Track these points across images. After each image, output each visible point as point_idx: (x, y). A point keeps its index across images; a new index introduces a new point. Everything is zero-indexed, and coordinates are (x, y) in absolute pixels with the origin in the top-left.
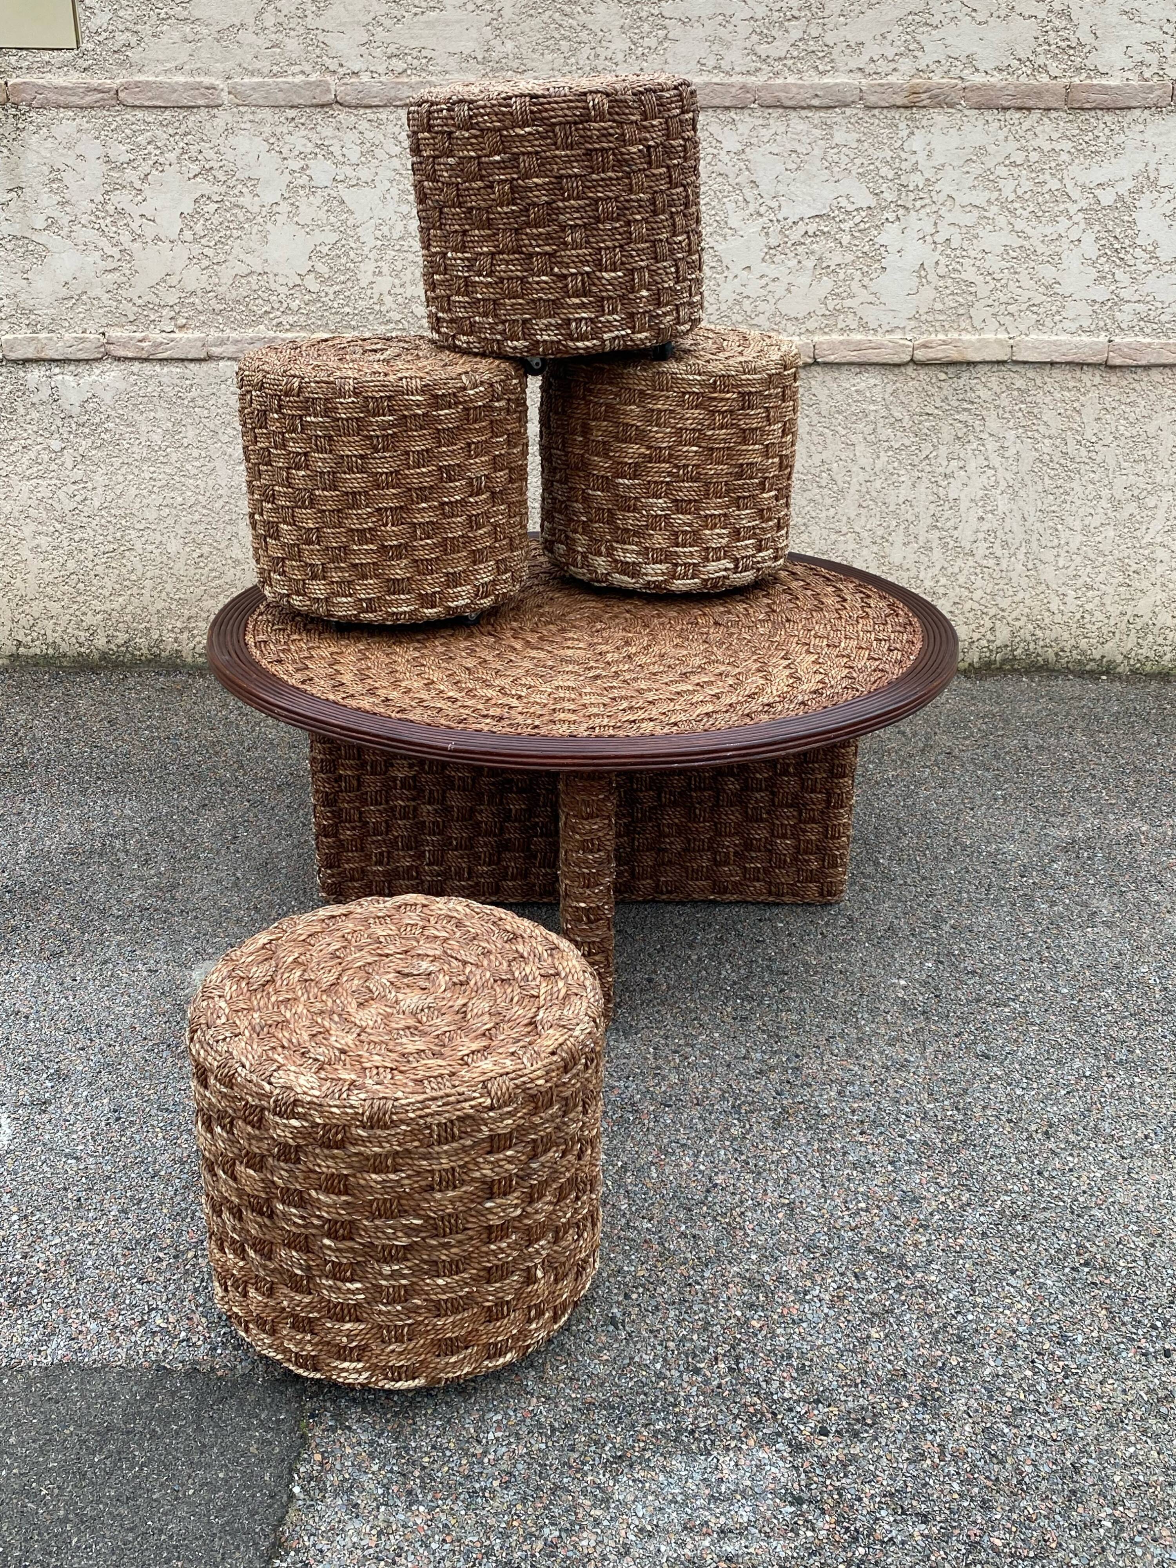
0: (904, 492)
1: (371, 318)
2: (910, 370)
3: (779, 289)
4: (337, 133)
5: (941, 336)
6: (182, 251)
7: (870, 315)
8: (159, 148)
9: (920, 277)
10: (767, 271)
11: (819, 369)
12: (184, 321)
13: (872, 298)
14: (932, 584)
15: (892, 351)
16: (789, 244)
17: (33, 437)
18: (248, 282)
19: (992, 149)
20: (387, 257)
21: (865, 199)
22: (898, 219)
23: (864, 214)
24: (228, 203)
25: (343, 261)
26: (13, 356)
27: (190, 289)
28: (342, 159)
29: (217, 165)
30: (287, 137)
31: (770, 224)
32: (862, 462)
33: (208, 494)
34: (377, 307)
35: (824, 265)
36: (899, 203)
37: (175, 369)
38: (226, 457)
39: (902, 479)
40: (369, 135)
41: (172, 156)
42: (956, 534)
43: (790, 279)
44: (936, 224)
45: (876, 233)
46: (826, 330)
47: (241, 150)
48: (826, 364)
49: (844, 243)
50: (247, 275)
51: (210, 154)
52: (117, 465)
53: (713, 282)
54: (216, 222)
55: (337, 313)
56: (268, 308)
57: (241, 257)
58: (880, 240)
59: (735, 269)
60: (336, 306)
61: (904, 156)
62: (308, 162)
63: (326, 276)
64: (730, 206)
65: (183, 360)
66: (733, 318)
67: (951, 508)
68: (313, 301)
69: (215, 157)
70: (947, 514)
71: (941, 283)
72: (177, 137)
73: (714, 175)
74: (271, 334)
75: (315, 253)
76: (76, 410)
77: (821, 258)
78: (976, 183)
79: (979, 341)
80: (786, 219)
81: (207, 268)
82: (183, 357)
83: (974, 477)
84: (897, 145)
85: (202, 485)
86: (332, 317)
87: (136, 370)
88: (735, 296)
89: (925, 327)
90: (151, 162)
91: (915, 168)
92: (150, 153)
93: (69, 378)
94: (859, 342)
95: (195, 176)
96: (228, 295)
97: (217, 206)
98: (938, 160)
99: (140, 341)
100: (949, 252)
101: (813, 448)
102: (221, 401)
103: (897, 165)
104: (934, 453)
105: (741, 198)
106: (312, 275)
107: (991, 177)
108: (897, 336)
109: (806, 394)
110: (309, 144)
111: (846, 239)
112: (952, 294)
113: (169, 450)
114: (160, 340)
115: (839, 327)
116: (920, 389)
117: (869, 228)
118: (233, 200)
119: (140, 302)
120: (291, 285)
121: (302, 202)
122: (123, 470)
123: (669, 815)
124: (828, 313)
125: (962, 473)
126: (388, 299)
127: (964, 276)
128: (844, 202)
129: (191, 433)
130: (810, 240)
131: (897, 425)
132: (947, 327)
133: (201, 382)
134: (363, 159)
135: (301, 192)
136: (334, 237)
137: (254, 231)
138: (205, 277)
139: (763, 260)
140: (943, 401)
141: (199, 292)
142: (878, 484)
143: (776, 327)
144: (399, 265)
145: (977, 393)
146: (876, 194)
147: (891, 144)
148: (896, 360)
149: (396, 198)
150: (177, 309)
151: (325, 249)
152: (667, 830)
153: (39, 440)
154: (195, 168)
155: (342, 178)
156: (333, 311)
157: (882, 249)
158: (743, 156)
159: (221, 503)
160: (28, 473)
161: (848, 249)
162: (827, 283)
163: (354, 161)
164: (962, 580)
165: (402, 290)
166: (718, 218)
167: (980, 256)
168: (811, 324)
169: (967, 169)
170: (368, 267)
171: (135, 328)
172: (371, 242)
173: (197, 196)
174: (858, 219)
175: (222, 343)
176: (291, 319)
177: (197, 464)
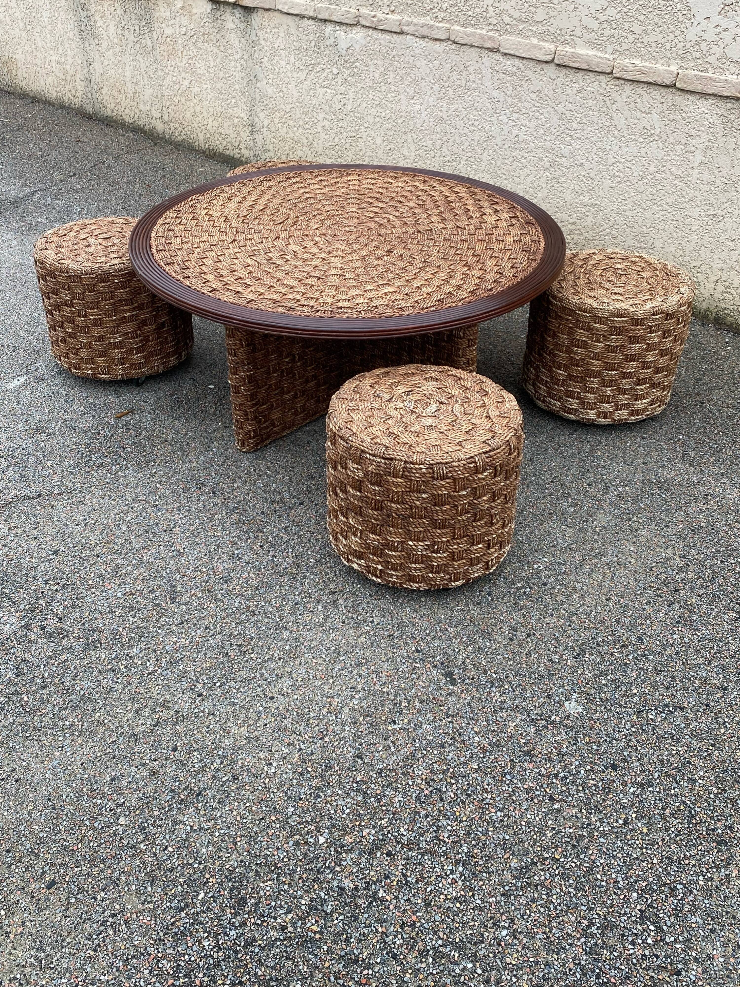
1: (482, 20)
3: (728, 37)
10: (721, 23)
12: (393, 8)
17: (326, 64)
26: (320, 16)
33: (397, 114)
37: (388, 37)
38: (406, 94)
52: (359, 88)
53: (683, 25)
55: (465, 14)
59: (699, 18)
65: (391, 32)
66: (694, 54)
74: (432, 23)
76: (344, 53)
82: (391, 30)
85: (394, 108)
86: (462, 17)
87: (370, 34)
88: (697, 38)
93: (342, 33)
99: (373, 17)
102: (406, 59)
113: (382, 84)
114: (382, 18)
122: (361, 92)
126: (491, 9)
129: (392, 76)
133: (398, 46)
139: (720, 13)
153: (329, 66)
160: (323, 84)
171: (372, 9)
175: (409, 24)
176: (443, 15)
177: (393, 95)
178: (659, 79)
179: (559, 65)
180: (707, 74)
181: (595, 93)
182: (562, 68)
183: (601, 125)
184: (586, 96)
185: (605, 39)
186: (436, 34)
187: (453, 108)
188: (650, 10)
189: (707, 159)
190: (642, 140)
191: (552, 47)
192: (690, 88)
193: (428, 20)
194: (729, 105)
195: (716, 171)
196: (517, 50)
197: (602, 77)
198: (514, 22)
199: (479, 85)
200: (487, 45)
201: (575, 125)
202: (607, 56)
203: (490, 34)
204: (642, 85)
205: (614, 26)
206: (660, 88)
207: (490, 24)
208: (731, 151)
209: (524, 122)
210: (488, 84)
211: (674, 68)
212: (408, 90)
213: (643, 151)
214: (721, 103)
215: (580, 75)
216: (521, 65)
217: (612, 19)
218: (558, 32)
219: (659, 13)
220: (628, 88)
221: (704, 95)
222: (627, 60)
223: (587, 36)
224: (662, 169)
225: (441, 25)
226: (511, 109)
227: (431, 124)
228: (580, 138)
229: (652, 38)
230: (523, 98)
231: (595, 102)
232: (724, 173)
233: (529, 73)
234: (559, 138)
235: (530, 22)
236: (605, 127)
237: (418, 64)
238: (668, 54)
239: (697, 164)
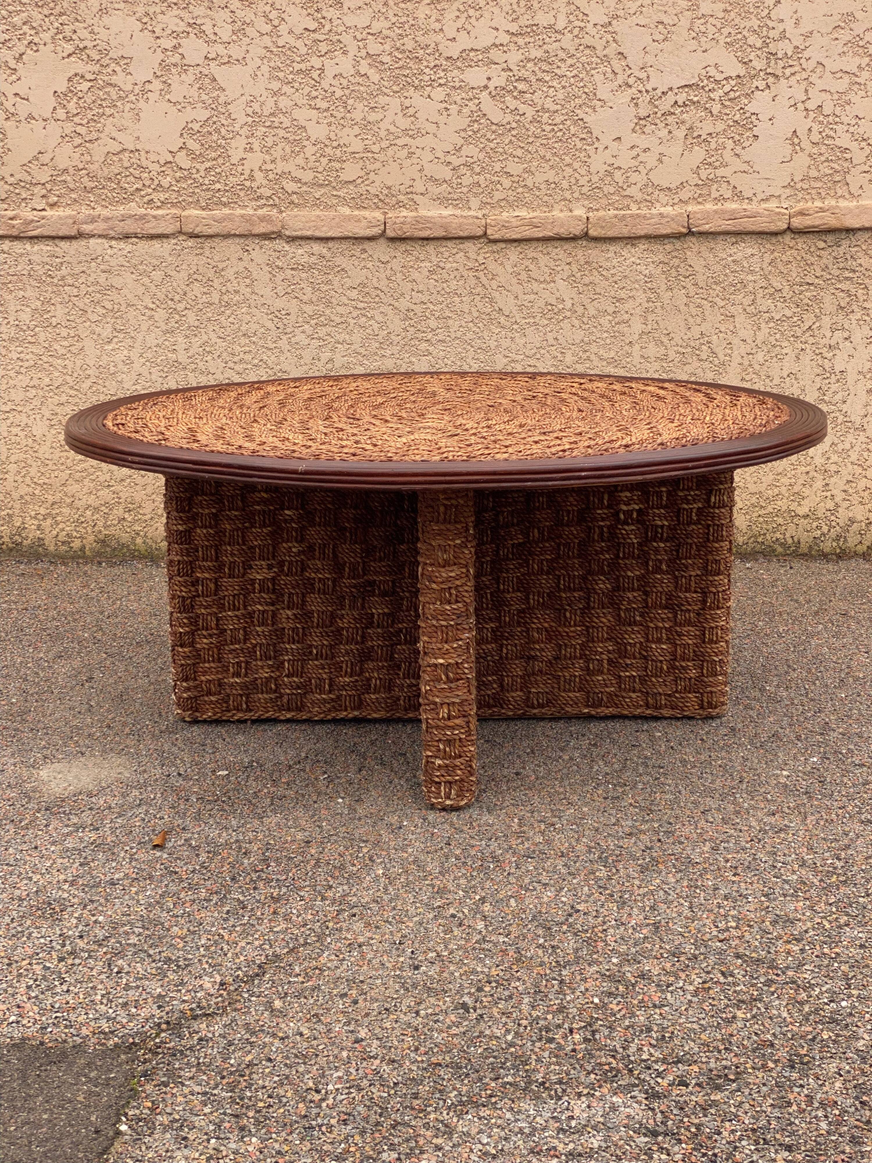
0: (789, 365)
1: (242, 194)
2: (787, 238)
3: (651, 159)
4: (209, 12)
5: (818, 204)
6: (55, 130)
7: (744, 184)
8: (34, 28)
9: (793, 144)
10: (638, 142)
11: (694, 239)
12: (56, 199)
13: (745, 167)
14: (823, 461)
15: (767, 220)
16: (659, 115)
18: (121, 160)
19: (859, 15)
20: (258, 133)
21: (735, 69)
22: (768, 87)
23: (733, 83)
24: (100, 82)
25: (215, 137)
27: (62, 167)
28: (213, 37)
29: (90, 44)
30: (160, 17)
31: (639, 95)
32: (743, 333)
33: (75, 375)
34: (248, 184)
35: (695, 134)
36: (768, 71)
37: (45, 247)
38: (95, 337)
39: (784, 351)
40: (239, 14)
41: (46, 36)
42: (845, 408)
43: (662, 149)
44: (806, 91)
45: (746, 101)
46: (700, 200)
47: (114, 30)
48: (701, 233)
49: (715, 112)
50: (119, 153)
51: (84, 34)
53: (584, 154)
54: (89, 101)
55: (208, 190)
56: (139, 186)
57: (114, 135)
58: (751, 108)
59: (606, 140)
60: (207, 182)
61: (771, 24)
62: (180, 41)
63: (198, 153)
64: (598, 78)
65: (53, 238)
66: (605, 189)
67: (838, 381)
68: (185, 178)
69: (89, 36)
70: (834, 387)
71: (815, 150)
72: (52, 18)
73: (581, 48)
74: (142, 211)
75: (187, 130)
77: (691, 128)
78: (845, 49)
79: (858, 207)
80: (654, 89)
81: (79, 145)
82: (54, 234)
83: (860, 348)
84: (764, 14)
85: (70, 365)
86: (203, 194)
87: (6, 248)
88: (606, 167)
89: (800, 195)
90: (26, 42)
91: (783, 36)
92: (25, 34)
94: (734, 211)
95: (69, 55)
96: (100, 172)
97: (90, 84)
98: (805, 27)
99: (11, 219)
100: (821, 118)
101: (691, 320)
102: (91, 279)
103: (765, 33)
104: (817, 324)
105: (609, 70)
106: (184, 152)
107: (861, 43)
108: (772, 205)
109: (682, 265)
110: (182, 23)
111: (716, 108)
112: (827, 160)
113: (37, 329)
114: (31, 217)
115: (713, 196)
116: (799, 258)
117: (739, 97)
118: (106, 78)
119: (11, 180)
120: (162, 162)
121: (174, 79)
123: (537, 618)
124: (700, 182)
125: (847, 343)
126: (259, 176)
127: (838, 142)
128: (712, 72)
129: (60, 312)
130: (680, 110)
131: (777, 295)
132: (823, 194)
133: (71, 260)
134: (234, 37)
135: (174, 71)
136: (207, 114)
137: (127, 109)
138: (78, 155)
139: (634, 131)
140: (823, 270)
141: (71, 171)
142: (760, 357)
143: (649, 198)
144: (270, 141)
145: (859, 261)
146: (745, 63)
147: (758, 13)
148: (773, 228)
149: (267, 75)
150: (49, 187)
151: (196, 127)
152: (536, 635)
154: (69, 48)
155: (213, 55)
156: (204, 187)
157: (754, 117)
158: (610, 29)
159: (88, 383)
161: (719, 117)
162: (699, 153)
163: (225, 39)
164: (854, 457)
165: (272, 166)
166: (586, 90)
167: (853, 122)
168: (685, 194)
169: (836, 35)
170: (240, 143)
171: (6, 206)
172: (242, 119)
173: (70, 75)
174: (727, 88)
175: (93, 220)
176: (162, 196)
177: (65, 343)
178: (562, 230)
179: (392, 239)
180: (629, 212)
181: (461, 270)
182: (398, 243)
183: (475, 314)
184: (446, 276)
185: (465, 190)
186: (154, 228)
187: (196, 342)
188: (531, 140)
189: (650, 327)
190: (546, 322)
191: (378, 215)
192: (610, 234)
193: (134, 208)
194: (668, 247)
195: (665, 340)
196: (317, 228)
197: (469, 245)
198: (305, 188)
199: (248, 296)
200: (261, 228)
201: (433, 323)
202: (472, 213)
203: (260, 212)
204: (535, 244)
205: (478, 169)
206: (563, 243)
207: (260, 197)
208: (682, 307)
209: (341, 337)
210: (267, 292)
211: (580, 212)
212: (98, 330)
213: (550, 337)
214: (657, 247)
215: (431, 248)
216: (325, 251)
217: (472, 161)
218: (385, 192)
219: (545, 142)
220: (513, 253)
221: (631, 240)
222: (505, 214)
223: (435, 190)
224: (585, 356)
225: (160, 212)
226: (313, 322)
227: (154, 377)
228: (443, 341)
229: (540, 178)
230: (333, 300)
231: (461, 282)
232: (677, 340)
233: (339, 260)
234: (407, 348)
235: (334, 184)
236: (484, 316)
237: (117, 282)
238: (567, 195)
239: (636, 337)
